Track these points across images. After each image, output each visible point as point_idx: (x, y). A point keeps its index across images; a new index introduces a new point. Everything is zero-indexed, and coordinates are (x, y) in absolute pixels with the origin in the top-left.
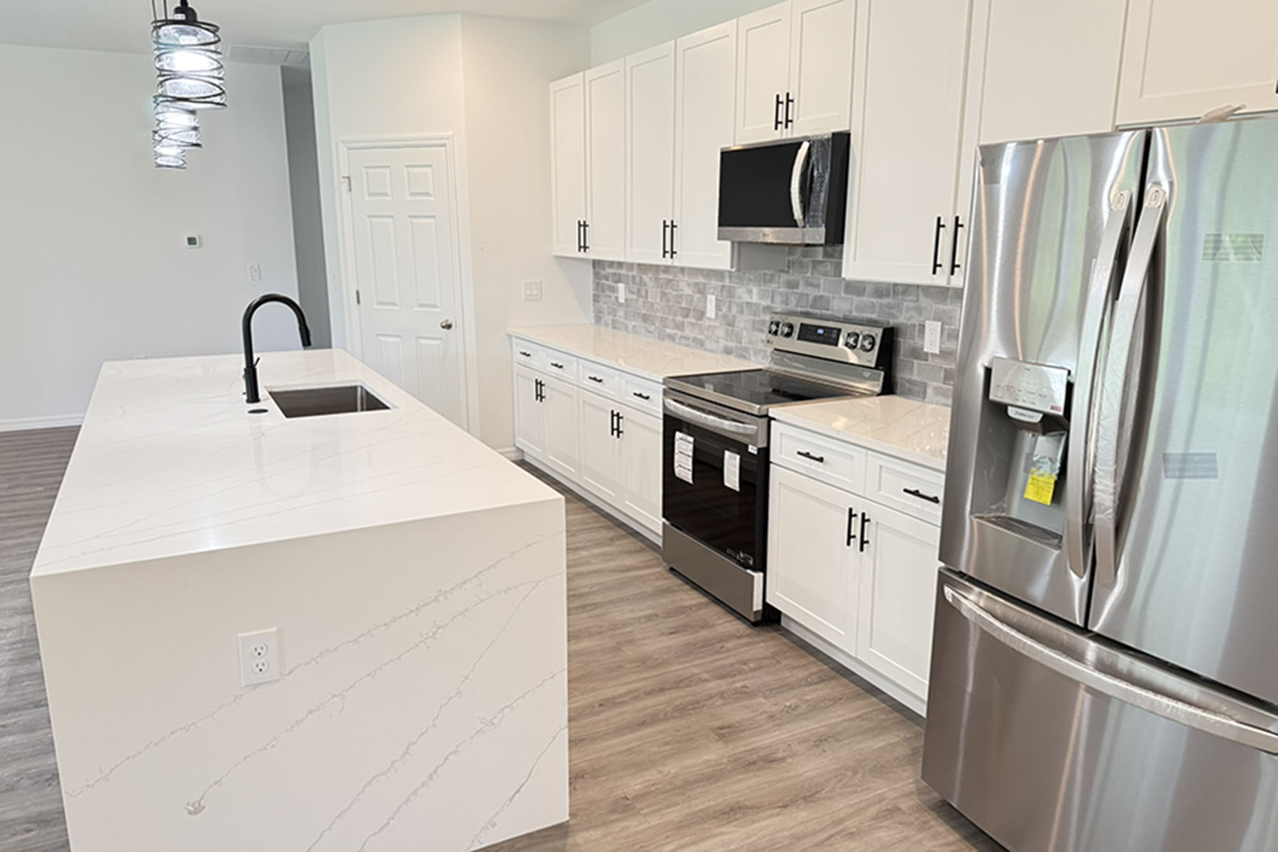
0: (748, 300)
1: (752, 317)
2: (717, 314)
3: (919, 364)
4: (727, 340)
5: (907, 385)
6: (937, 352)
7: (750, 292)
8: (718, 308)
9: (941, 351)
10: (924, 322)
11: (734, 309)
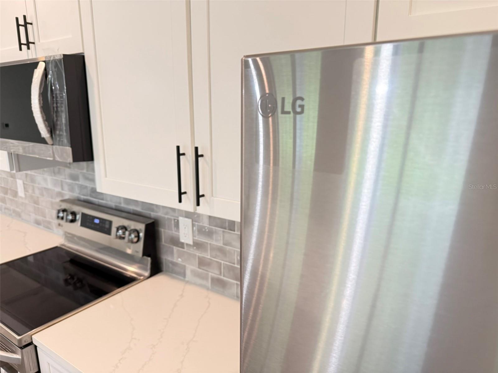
0: (45, 186)
1: (51, 199)
2: (25, 194)
3: (178, 250)
4: (36, 214)
5: (170, 265)
6: (191, 243)
7: (45, 180)
8: (26, 190)
9: (194, 242)
10: (178, 217)
11: (37, 192)
